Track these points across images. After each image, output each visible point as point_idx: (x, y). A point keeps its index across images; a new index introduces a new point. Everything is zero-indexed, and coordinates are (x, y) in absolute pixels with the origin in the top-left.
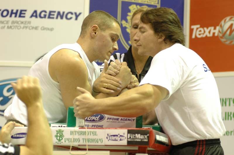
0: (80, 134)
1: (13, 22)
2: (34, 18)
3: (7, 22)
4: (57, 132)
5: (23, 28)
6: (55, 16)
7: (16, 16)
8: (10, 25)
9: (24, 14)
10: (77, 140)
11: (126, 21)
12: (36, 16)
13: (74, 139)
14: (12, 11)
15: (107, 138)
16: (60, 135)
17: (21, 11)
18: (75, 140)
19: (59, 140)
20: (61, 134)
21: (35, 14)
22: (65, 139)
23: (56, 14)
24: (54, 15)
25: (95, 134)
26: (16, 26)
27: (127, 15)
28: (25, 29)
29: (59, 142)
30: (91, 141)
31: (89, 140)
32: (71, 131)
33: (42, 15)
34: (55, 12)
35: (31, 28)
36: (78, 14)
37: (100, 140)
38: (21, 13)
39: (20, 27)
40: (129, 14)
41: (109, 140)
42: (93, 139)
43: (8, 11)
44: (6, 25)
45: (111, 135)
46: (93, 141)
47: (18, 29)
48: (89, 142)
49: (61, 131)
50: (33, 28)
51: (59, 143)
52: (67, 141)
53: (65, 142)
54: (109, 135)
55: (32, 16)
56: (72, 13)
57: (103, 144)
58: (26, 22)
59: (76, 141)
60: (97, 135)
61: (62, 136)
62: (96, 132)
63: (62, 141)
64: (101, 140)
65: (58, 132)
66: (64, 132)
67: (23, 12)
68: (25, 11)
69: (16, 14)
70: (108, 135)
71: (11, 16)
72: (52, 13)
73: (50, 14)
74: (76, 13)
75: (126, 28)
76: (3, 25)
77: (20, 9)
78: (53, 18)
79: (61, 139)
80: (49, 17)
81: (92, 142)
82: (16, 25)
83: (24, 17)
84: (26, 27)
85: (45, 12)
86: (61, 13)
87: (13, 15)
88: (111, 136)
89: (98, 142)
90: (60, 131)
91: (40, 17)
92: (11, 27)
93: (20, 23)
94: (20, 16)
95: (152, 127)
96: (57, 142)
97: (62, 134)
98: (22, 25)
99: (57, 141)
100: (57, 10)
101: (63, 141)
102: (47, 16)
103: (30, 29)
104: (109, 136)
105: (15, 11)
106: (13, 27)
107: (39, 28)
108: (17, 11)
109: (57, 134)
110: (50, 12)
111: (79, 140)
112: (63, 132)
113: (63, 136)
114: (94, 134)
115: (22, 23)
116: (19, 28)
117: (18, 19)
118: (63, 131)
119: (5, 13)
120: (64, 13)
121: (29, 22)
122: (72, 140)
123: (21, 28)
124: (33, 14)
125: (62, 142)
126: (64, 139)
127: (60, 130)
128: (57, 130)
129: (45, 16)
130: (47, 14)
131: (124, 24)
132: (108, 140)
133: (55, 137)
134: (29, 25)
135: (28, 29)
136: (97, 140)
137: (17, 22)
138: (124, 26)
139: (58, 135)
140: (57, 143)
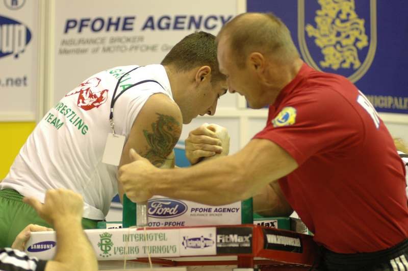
0: (139, 238)
1: (113, 40)
2: (148, 30)
3: (103, 40)
4: (101, 237)
5: (131, 49)
6: (186, 25)
7: (117, 29)
8: (107, 44)
9: (131, 24)
10: (134, 250)
11: (315, 25)
12: (152, 27)
13: (129, 248)
14: (110, 20)
15: (183, 244)
16: (106, 242)
17: (126, 19)
18: (131, 250)
19: (106, 251)
20: (108, 241)
21: (150, 24)
22: (115, 248)
23: (187, 21)
24: (183, 23)
25: (163, 238)
26: (118, 47)
27: (316, 15)
28: (133, 51)
29: (105, 255)
30: (157, 250)
31: (153, 249)
32: (124, 235)
33: (163, 24)
34: (184, 17)
35: (144, 48)
36: (226, 17)
37: (172, 247)
38: (125, 23)
39: (125, 47)
40: (319, 12)
41: (187, 246)
42: (161, 247)
43: (102, 21)
44: (101, 46)
45: (189, 238)
46: (160, 250)
47: (122, 51)
48: (155, 252)
49: (108, 235)
50: (147, 48)
51: (106, 257)
52: (118, 253)
53: (115, 253)
54: (186, 238)
55: (145, 27)
56: (215, 18)
57: (177, 254)
58: (134, 38)
59: (132, 252)
60: (166, 240)
61: (109, 244)
62: (164, 234)
63: (110, 252)
64: (174, 248)
65: (103, 237)
66: (112, 237)
67: (129, 21)
68: (133, 18)
69: (117, 24)
70: (184, 238)
71: (108, 29)
72: (181, 20)
73: (176, 22)
74: (222, 18)
75: (314, 38)
76: (95, 46)
77: (123, 15)
78: (182, 28)
79: (108, 248)
80: (175, 28)
81: (159, 252)
82: (117, 44)
83: (131, 29)
84: (136, 48)
85: (168, 18)
86: (197, 19)
87: (112, 28)
88: (190, 240)
89: (168, 252)
90: (106, 236)
91: (160, 28)
92: (109, 49)
93: (124, 40)
94: (124, 29)
95: (277, 221)
96: (103, 255)
97: (110, 240)
98: (129, 45)
99: (102, 253)
100: (188, 14)
101: (112, 252)
102: (172, 26)
103: (142, 51)
104: (187, 241)
105: (114, 20)
106: (112, 49)
107: (159, 48)
108: (119, 19)
109: (102, 240)
110: (177, 18)
111: (138, 249)
112: (110, 237)
113: (112, 244)
114: (161, 238)
115: (128, 40)
116: (124, 49)
117: (121, 34)
118: (111, 235)
119: (98, 25)
120: (201, 18)
121: (141, 39)
122: (127, 250)
123: (126, 49)
124: (147, 22)
125: (110, 255)
126: (112, 248)
127: (106, 234)
128: (101, 234)
129: (168, 26)
130: (172, 22)
131: (311, 31)
132: (185, 248)
133: (99, 246)
134: (140, 43)
135: (139, 51)
136: (166, 247)
137: (120, 40)
138: (310, 34)
139: (104, 242)
140: (102, 257)
